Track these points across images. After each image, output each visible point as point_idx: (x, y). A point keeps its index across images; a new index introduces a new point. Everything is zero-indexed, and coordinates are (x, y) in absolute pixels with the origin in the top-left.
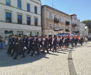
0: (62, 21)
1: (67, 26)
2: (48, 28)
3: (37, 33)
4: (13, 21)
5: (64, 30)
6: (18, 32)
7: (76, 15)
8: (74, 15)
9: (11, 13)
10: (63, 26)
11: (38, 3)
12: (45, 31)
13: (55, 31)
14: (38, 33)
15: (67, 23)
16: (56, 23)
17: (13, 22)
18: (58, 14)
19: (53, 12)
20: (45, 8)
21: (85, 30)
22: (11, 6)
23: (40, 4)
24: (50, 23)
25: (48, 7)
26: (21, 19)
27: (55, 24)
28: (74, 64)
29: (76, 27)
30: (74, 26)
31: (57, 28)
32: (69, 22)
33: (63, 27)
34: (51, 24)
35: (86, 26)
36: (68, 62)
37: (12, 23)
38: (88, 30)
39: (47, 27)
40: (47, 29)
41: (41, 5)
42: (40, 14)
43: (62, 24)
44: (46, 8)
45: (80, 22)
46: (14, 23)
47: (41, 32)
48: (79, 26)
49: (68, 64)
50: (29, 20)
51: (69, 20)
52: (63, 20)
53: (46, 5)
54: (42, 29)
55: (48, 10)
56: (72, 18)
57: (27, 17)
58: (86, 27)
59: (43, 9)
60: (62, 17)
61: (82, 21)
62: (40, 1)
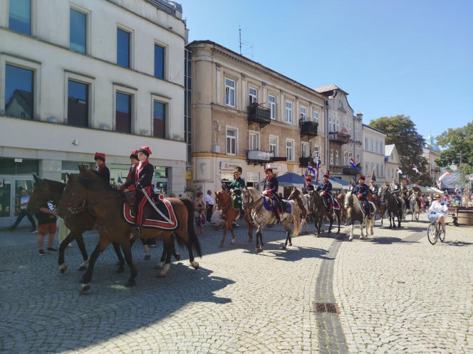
0: (282, 117)
1: (305, 143)
2: (218, 149)
3: (163, 174)
4: (42, 110)
5: (294, 157)
6: (65, 164)
7: (346, 94)
8: (338, 90)
9: (33, 72)
10: (289, 140)
11: (170, 29)
12: (202, 165)
13: (250, 161)
14: (168, 170)
15: (308, 129)
16: (255, 125)
17: (43, 117)
18: (264, 84)
19: (243, 76)
20: (205, 55)
21: (386, 159)
22: (35, 38)
23: (182, 32)
24: (228, 127)
25: (217, 49)
26: (87, 100)
27: (252, 133)
28: (349, 339)
29: (346, 148)
30: (338, 140)
31: (263, 150)
32: (316, 125)
33: (289, 144)
34: (232, 133)
35: (388, 143)
36: (315, 331)
37: (39, 120)
38: (396, 160)
39: (213, 147)
40: (213, 153)
41: (186, 41)
42: (182, 82)
43: (285, 130)
44: (208, 54)
45: (363, 125)
46: (48, 121)
47: (184, 166)
48: (360, 143)
49: (315, 340)
50: (125, 110)
51: (314, 114)
52: (289, 112)
53: (208, 42)
54: (191, 154)
55: (218, 65)
56: (327, 103)
57: (118, 93)
58: (389, 150)
59: (194, 59)
60: (281, 101)
61: (373, 122)
62: (184, 22)
